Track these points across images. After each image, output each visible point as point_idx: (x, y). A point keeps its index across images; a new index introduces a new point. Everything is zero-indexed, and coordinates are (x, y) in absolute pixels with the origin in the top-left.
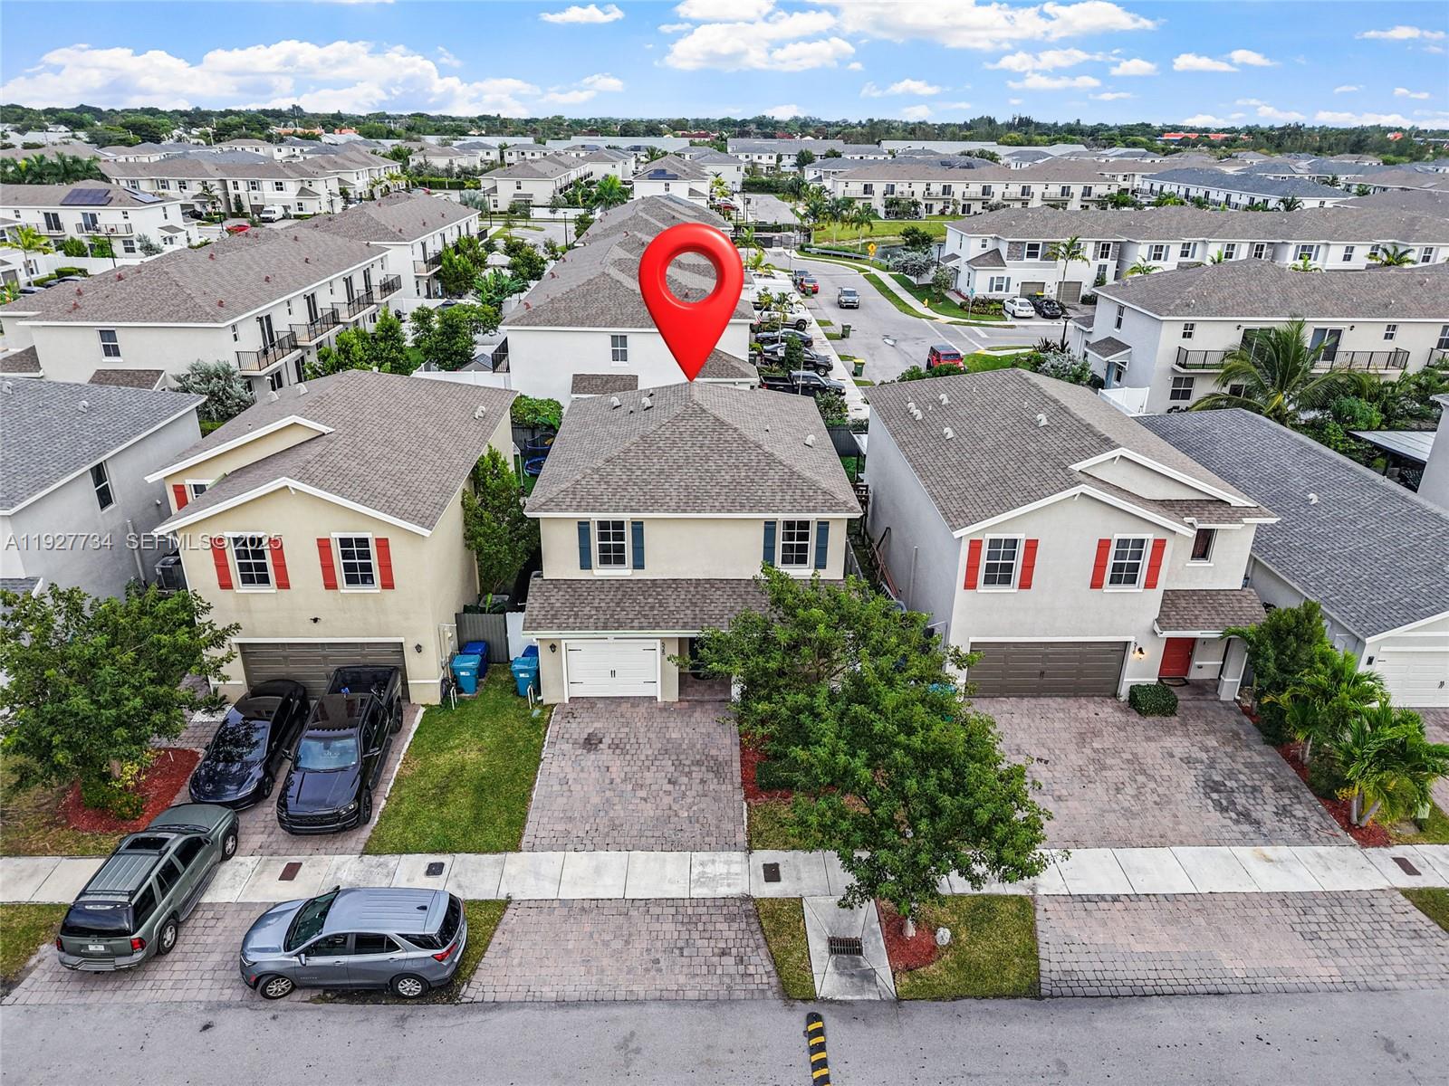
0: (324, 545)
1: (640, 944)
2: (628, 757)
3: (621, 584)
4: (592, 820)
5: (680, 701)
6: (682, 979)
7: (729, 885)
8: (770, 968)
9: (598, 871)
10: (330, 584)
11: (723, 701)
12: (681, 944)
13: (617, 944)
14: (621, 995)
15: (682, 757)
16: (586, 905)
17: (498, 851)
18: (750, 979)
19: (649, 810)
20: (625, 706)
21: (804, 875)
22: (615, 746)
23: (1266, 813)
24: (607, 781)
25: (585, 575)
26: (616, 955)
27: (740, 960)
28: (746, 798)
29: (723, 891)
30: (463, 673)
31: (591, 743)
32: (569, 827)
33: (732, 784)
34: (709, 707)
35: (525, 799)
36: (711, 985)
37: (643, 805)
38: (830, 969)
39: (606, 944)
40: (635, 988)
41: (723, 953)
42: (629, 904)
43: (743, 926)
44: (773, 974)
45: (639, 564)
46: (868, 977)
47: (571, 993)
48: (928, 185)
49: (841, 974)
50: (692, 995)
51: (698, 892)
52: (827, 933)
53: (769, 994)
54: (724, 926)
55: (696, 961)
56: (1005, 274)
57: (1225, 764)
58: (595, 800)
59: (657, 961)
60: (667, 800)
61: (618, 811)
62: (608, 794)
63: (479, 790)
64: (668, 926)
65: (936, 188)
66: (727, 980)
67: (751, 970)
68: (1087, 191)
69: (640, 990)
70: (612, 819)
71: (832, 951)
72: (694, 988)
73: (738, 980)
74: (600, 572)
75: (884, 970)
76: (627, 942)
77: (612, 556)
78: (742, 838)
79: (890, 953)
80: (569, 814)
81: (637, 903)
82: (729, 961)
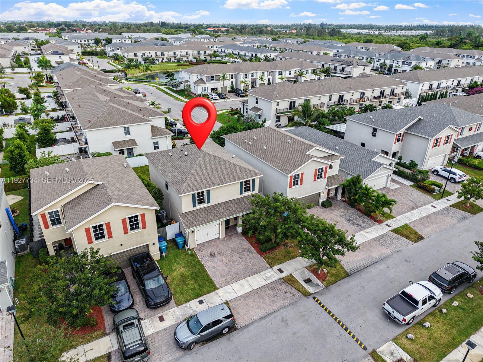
0: (124, 221)
1: (267, 299)
2: (225, 255)
3: (205, 209)
4: (229, 274)
5: (226, 237)
6: (282, 302)
7: (274, 277)
8: (298, 292)
9: (242, 286)
10: (126, 232)
11: (237, 233)
12: (275, 294)
13: (262, 300)
14: (272, 311)
15: (238, 251)
16: (246, 295)
17: (213, 291)
18: (296, 296)
19: (241, 267)
20: (213, 243)
21: (288, 269)
22: (220, 254)
23: (360, 223)
24: (225, 264)
25: (194, 209)
26: (263, 303)
27: (290, 293)
28: (261, 256)
29: (274, 279)
30: (163, 248)
31: (212, 255)
32: (225, 278)
33: (255, 253)
34: (234, 236)
35: (208, 276)
36: (289, 300)
37: (239, 267)
38: (309, 287)
39: (259, 301)
40: (274, 308)
41: (286, 293)
42: (256, 291)
43: (285, 285)
44: (299, 292)
45: (209, 202)
46: (317, 285)
47: (261, 315)
48: (156, 52)
49: (312, 287)
50: (287, 304)
51: (269, 282)
52: (302, 280)
53: (302, 297)
54: (280, 287)
55: (282, 296)
56: (206, 86)
57: (347, 215)
58: (226, 269)
59: (273, 300)
60: (243, 263)
61: (234, 270)
62: (228, 266)
63: (193, 278)
64: (269, 292)
65: (159, 54)
66: (291, 298)
67: (294, 294)
68: (205, 53)
69: (275, 308)
70: (234, 272)
71: (306, 283)
72: (286, 303)
73: (294, 297)
75: (320, 283)
76: (263, 299)
77: (201, 201)
78: (268, 265)
79: (318, 278)
80: (223, 275)
81: (258, 290)
82: (288, 294)
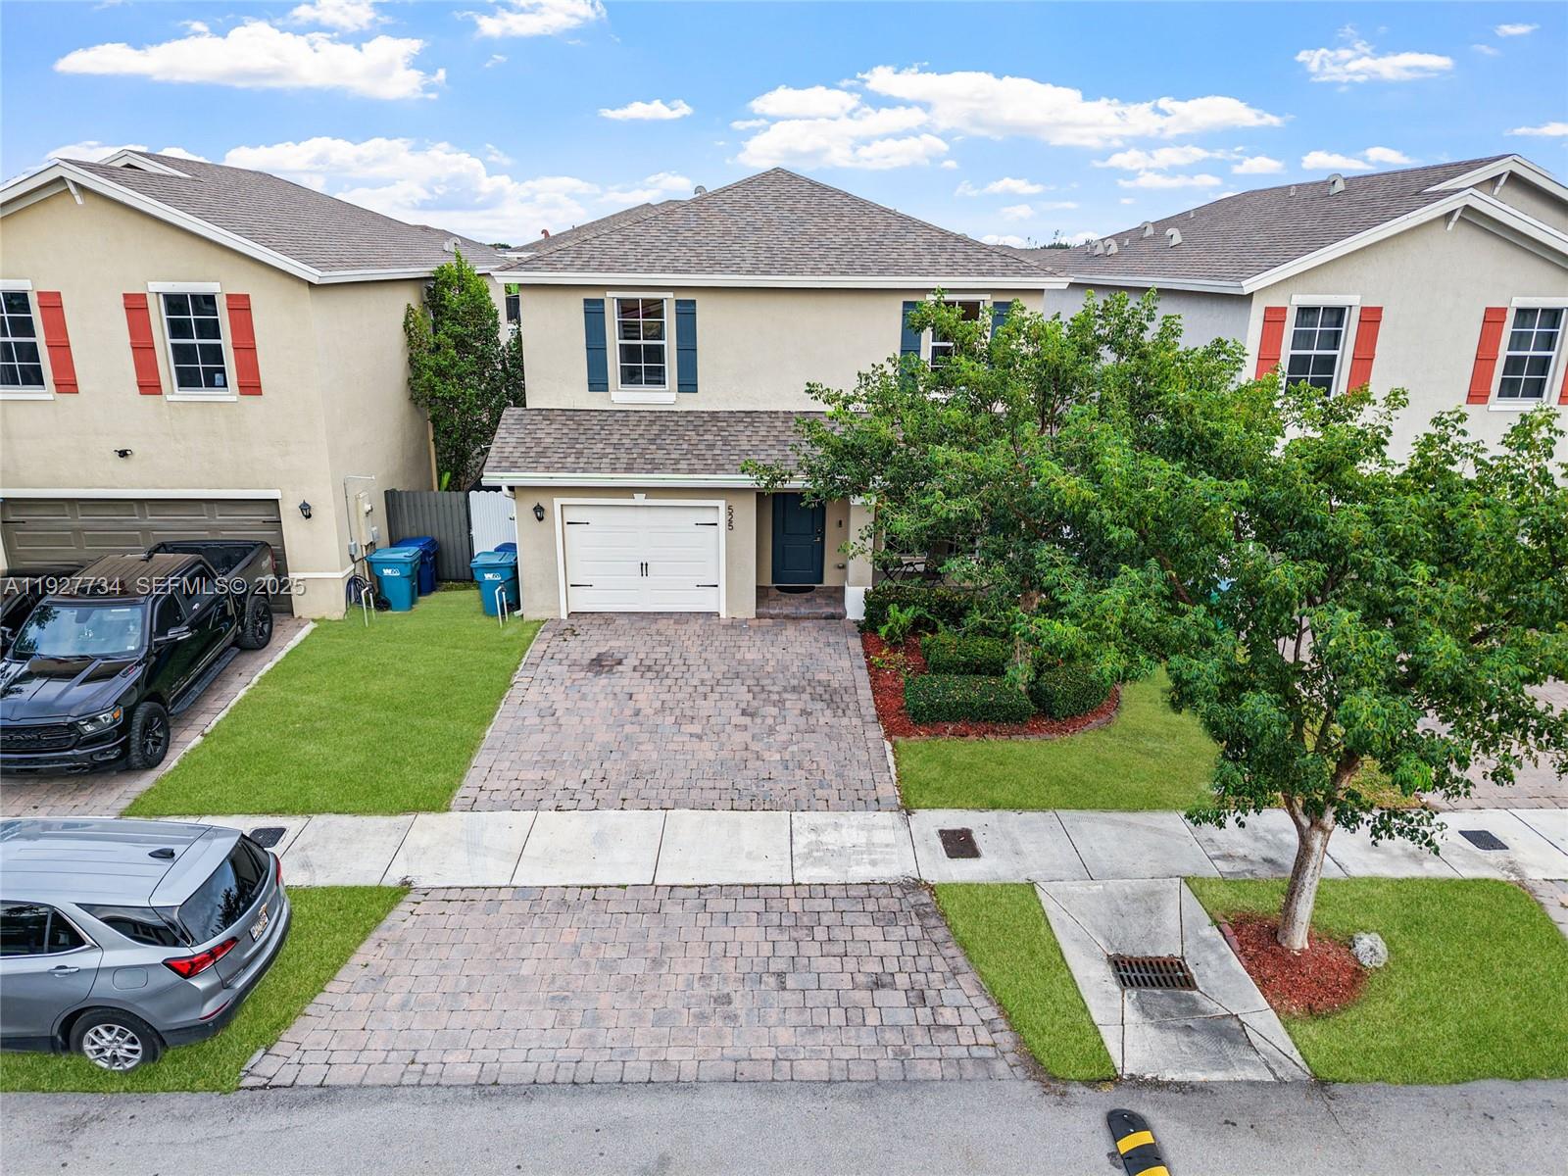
0: (135, 306)
1: (684, 969)
2: (669, 682)
3: (656, 417)
4: (596, 765)
5: (759, 616)
6: (785, 1036)
7: (873, 863)
8: (990, 1013)
9: (600, 839)
10: (149, 385)
11: (832, 617)
12: (777, 965)
13: (638, 966)
14: (637, 1071)
15: (764, 682)
16: (571, 896)
17: (399, 811)
18: (944, 1037)
19: (706, 751)
20: (662, 624)
21: (1026, 847)
22: (644, 669)
24: (628, 712)
25: (596, 401)
26: (631, 987)
27: (919, 997)
28: (889, 735)
29: (861, 872)
30: (387, 572)
31: (600, 664)
32: (550, 774)
33: (861, 716)
34: (808, 624)
35: (470, 737)
36: (854, 1049)
37: (695, 744)
38: (1132, 1015)
39: (609, 966)
40: (673, 1055)
41: (878, 984)
42: (663, 894)
43: (915, 932)
44: (1001, 1024)
45: (688, 384)
46: (1229, 1033)
47: (514, 1066)
49: (1160, 1026)
50: (809, 1069)
51: (806, 875)
52: (1104, 948)
53: (1001, 1067)
54: (876, 933)
55: (815, 998)
58: (603, 736)
59: (727, 1000)
60: (739, 738)
61: (649, 753)
62: (628, 729)
64: (751, 934)
66: (892, 1037)
67: (948, 1016)
69: (684, 1059)
70: (635, 764)
71: (1125, 982)
72: (815, 1055)
73: (920, 1037)
74: (623, 397)
75: (1261, 1018)
76: (656, 963)
77: (642, 366)
78: (888, 790)
79: (1264, 984)
80: (549, 757)
81: (679, 893)
82: (893, 999)
